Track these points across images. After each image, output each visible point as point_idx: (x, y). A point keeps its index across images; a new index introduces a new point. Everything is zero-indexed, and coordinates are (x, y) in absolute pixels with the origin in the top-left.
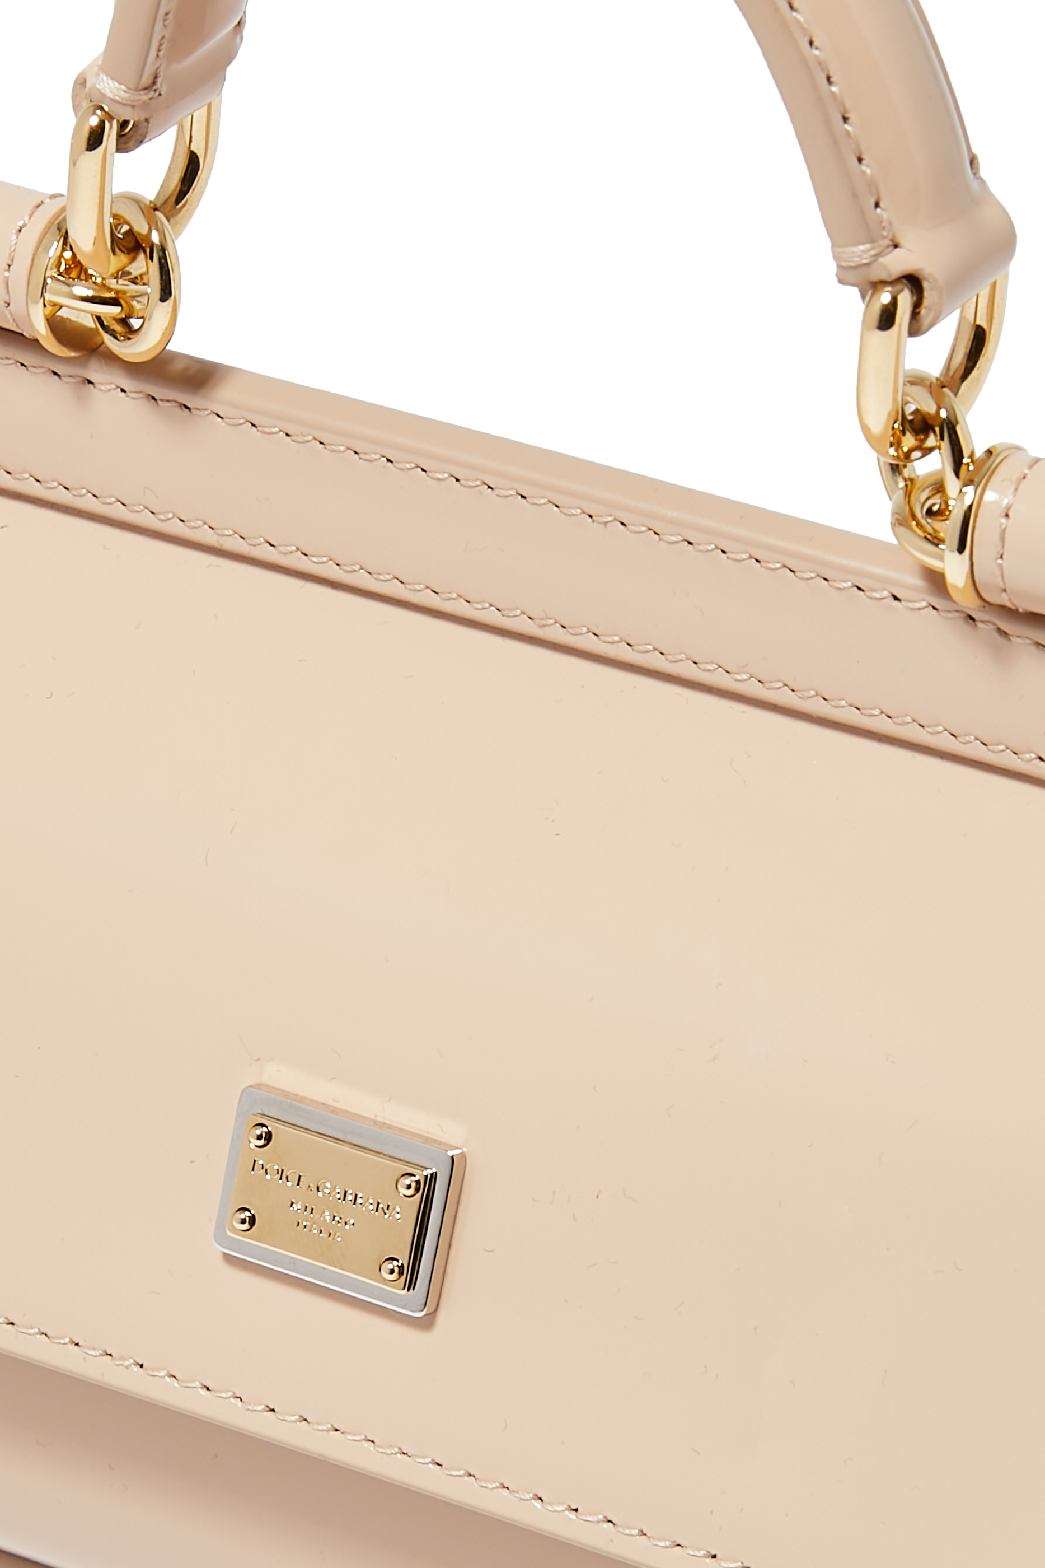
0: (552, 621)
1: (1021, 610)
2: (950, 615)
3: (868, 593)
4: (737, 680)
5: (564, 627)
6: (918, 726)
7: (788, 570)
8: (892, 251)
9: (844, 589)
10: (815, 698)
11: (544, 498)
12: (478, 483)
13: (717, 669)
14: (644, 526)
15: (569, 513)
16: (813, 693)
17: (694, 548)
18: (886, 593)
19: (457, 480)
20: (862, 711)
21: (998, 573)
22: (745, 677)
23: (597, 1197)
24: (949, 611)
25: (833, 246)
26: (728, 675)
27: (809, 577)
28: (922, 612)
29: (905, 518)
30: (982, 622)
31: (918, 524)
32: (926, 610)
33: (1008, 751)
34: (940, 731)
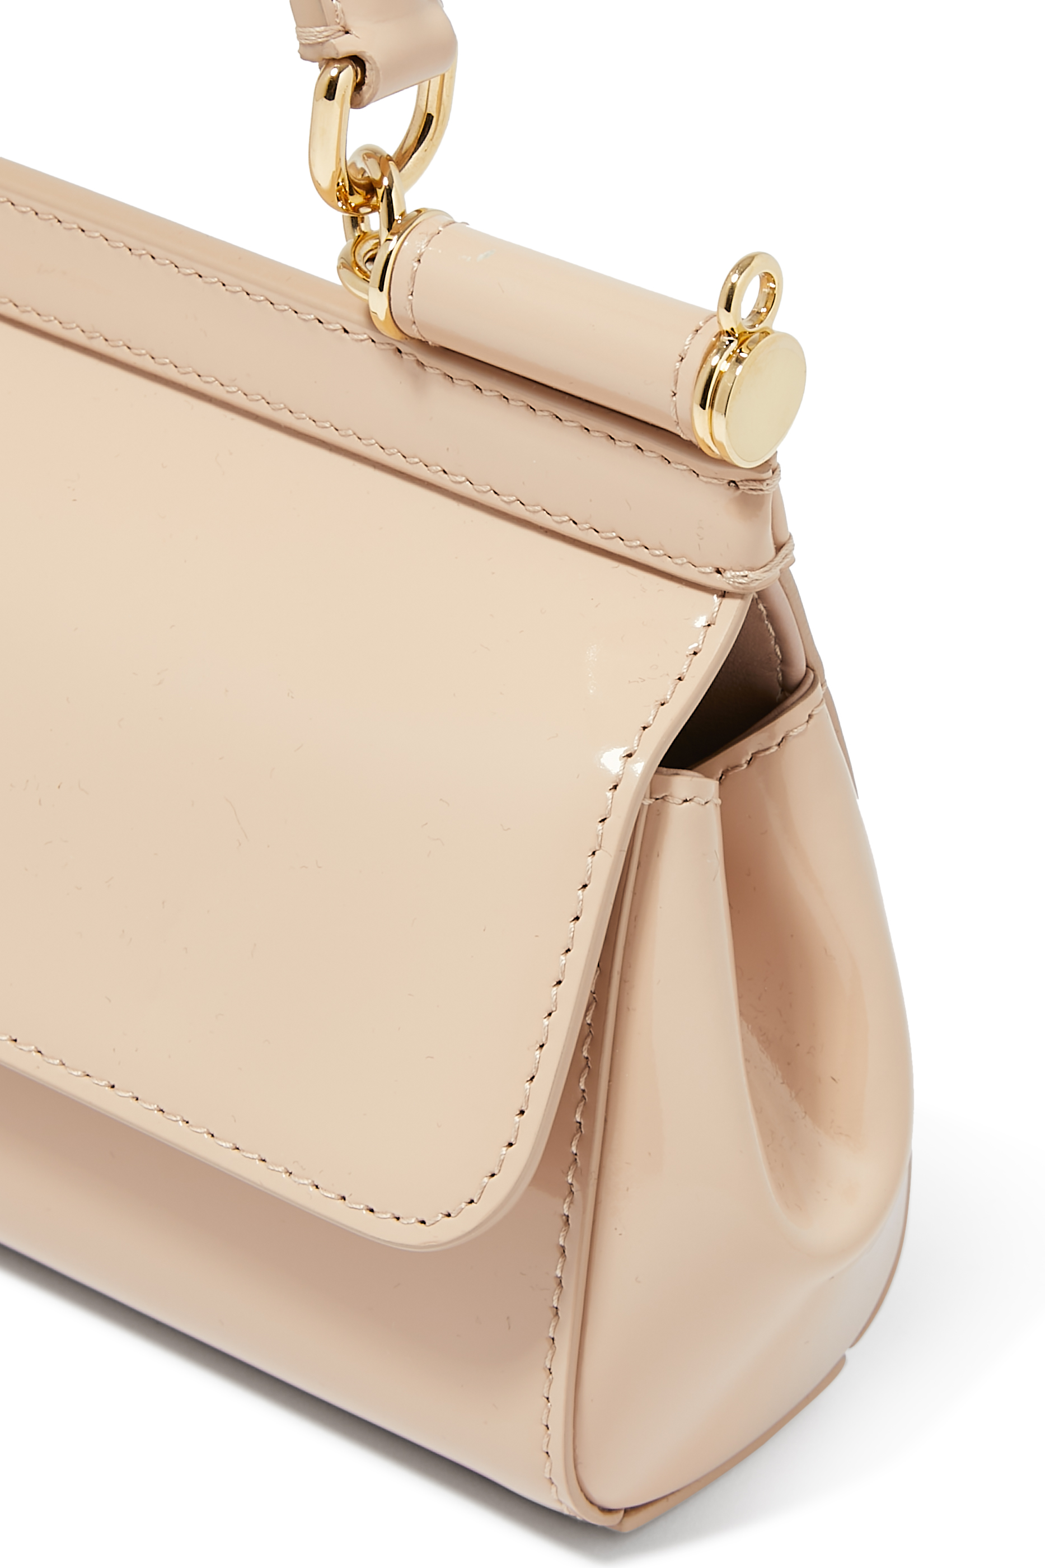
0: (98, 334)
1: (430, 343)
2: (383, 347)
3: (325, 325)
4: (228, 392)
5: (106, 340)
6: (357, 439)
7: (269, 303)
8: (343, 35)
9: (309, 320)
10: (283, 410)
11: (97, 232)
12: (51, 217)
13: (214, 381)
14: (167, 260)
15: (114, 245)
16: (282, 406)
17: (203, 280)
18: (338, 326)
19: (37, 214)
20: (317, 423)
21: (408, 307)
22: (234, 389)
23: (59, 787)
24: (382, 344)
25: (298, 26)
26: (222, 387)
27: (283, 309)
28: (363, 343)
29: (348, 264)
30: (406, 354)
31: (360, 269)
32: (367, 342)
33: (421, 463)
34: (372, 443)
